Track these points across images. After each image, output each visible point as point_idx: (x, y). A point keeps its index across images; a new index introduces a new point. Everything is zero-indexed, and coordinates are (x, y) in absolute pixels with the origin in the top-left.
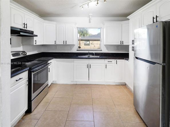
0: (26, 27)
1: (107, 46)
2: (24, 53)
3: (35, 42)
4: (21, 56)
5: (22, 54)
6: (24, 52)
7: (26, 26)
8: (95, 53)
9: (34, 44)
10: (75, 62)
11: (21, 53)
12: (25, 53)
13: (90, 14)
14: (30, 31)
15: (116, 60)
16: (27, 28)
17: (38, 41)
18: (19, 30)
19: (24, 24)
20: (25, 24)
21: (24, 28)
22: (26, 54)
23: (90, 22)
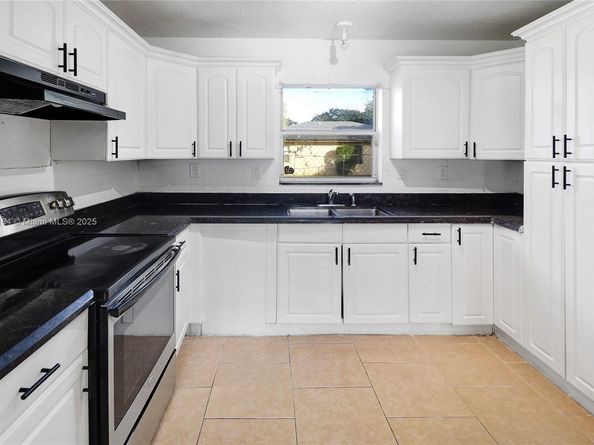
0: (70, 65)
1: (404, 166)
2: (60, 203)
3: (111, 147)
4: (50, 217)
5: (52, 208)
6: (60, 195)
7: (70, 59)
8: (355, 195)
9: (110, 158)
10: (282, 237)
11: (45, 202)
12: (68, 202)
13: (341, 23)
14: (88, 90)
15: (456, 227)
16: (75, 71)
17: (128, 140)
18: (38, 79)
19: (65, 49)
20: (70, 50)
21: (60, 73)
22: (72, 204)
23: (333, 60)
